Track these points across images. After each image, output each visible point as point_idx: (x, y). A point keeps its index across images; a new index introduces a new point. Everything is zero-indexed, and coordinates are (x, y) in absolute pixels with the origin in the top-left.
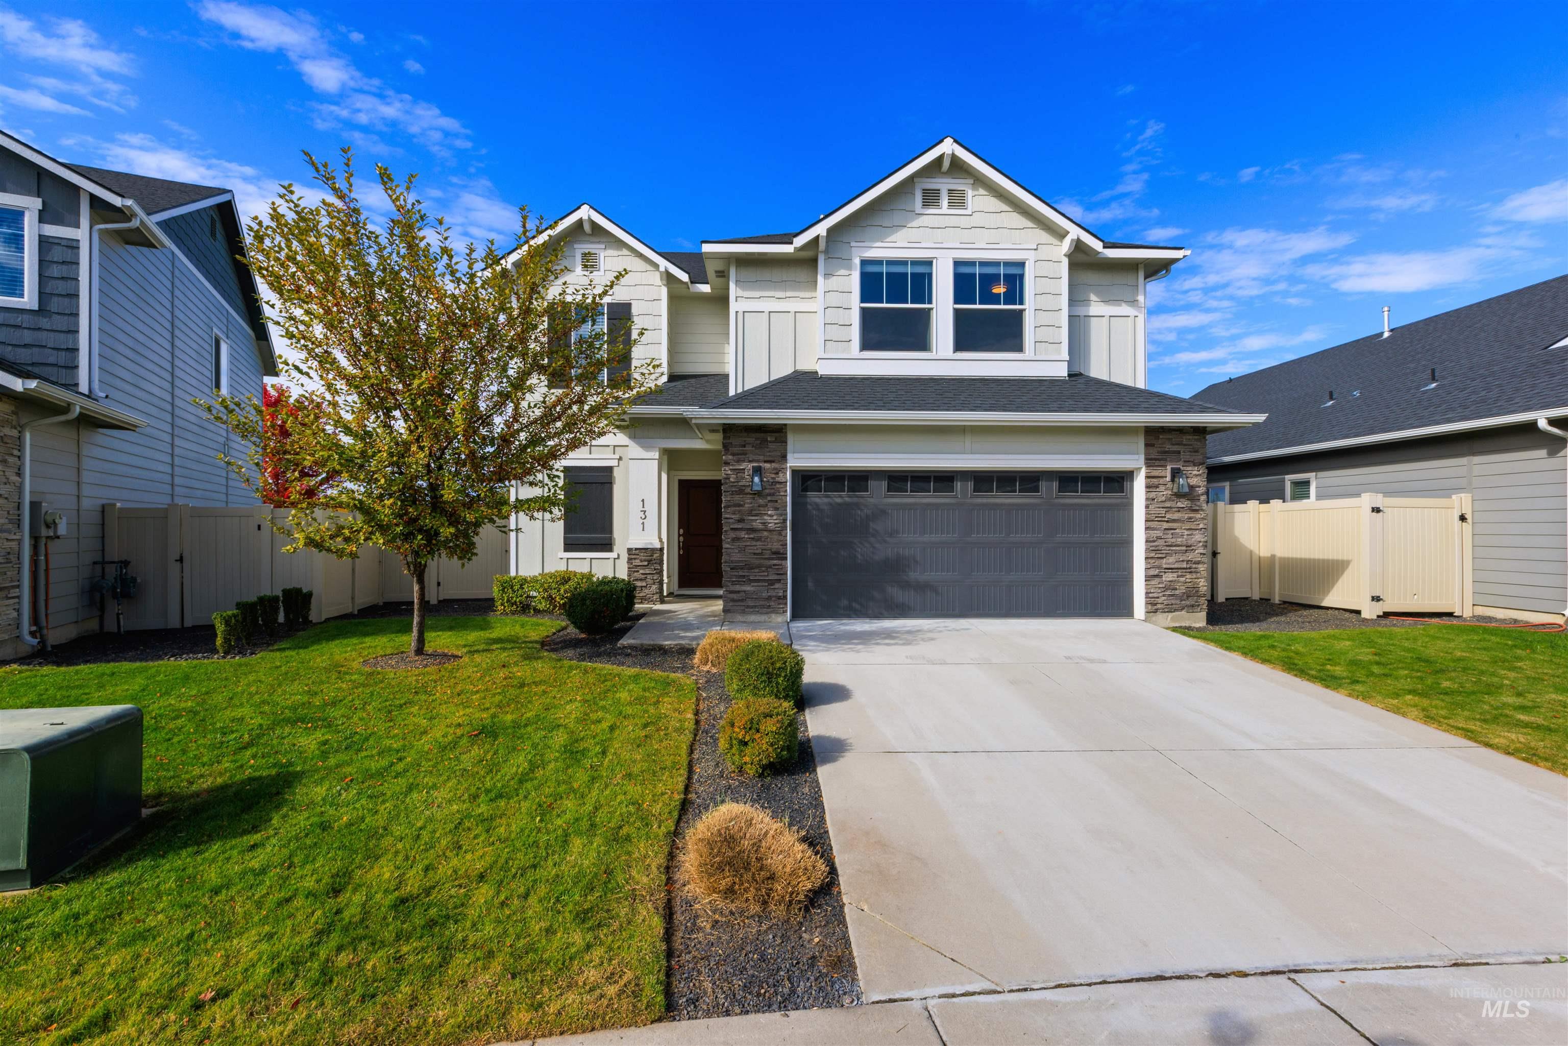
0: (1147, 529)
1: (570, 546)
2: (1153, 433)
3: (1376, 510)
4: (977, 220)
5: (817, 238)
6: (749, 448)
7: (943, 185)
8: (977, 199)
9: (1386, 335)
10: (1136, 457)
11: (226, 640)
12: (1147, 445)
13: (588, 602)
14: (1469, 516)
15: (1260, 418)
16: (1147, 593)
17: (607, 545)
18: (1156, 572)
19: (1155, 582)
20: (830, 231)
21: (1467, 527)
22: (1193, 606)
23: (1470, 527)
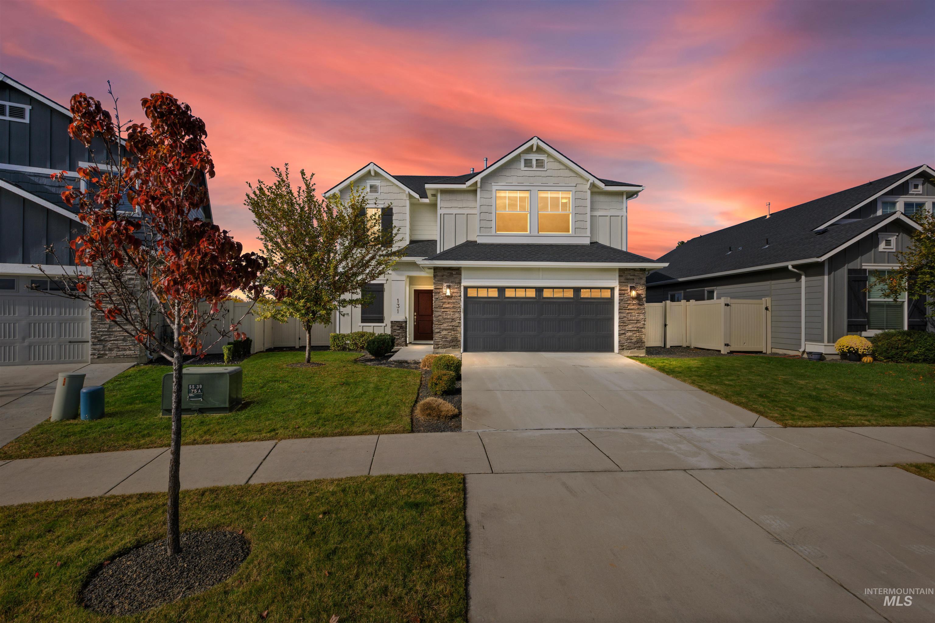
0: (619, 313)
1: (364, 320)
2: (622, 272)
3: (727, 305)
4: (549, 173)
5: (476, 182)
6: (444, 277)
7: (534, 157)
8: (549, 164)
9: (768, 217)
10: (615, 281)
11: (228, 357)
12: (620, 276)
13: (376, 343)
14: (770, 308)
15: (666, 265)
16: (619, 341)
17: (381, 320)
18: (623, 332)
19: (623, 336)
20: (482, 179)
21: (769, 313)
22: (639, 347)
23: (770, 313)
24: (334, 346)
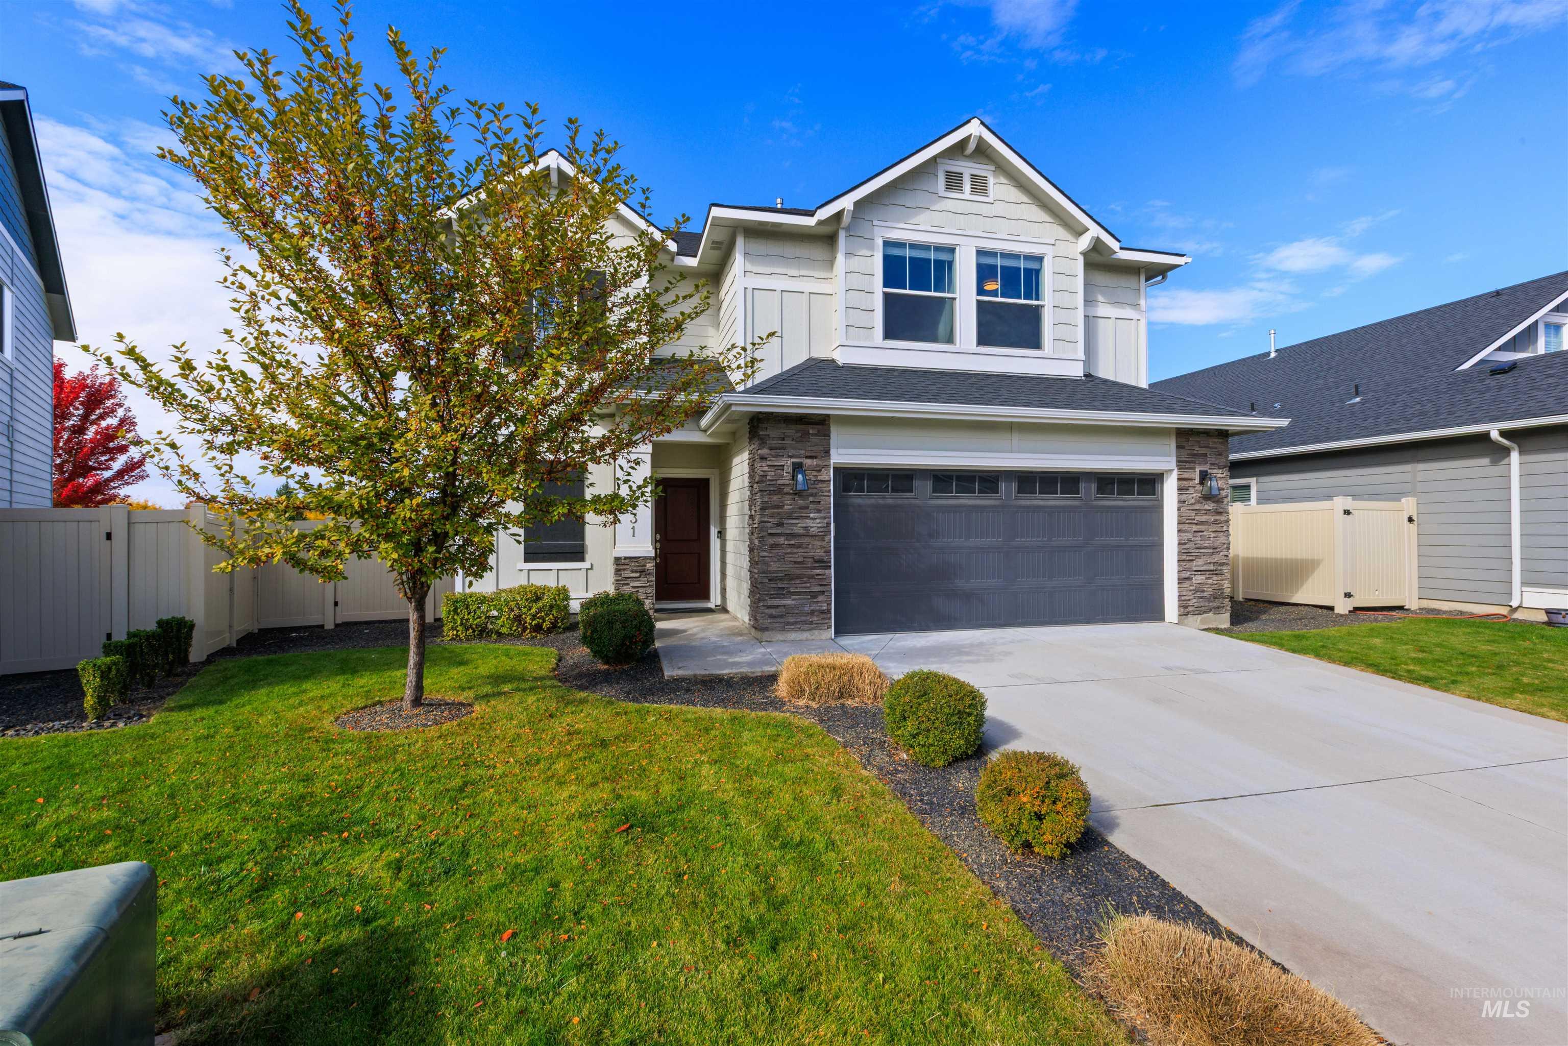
0: (1179, 531)
1: (531, 555)
2: (1184, 435)
3: (1347, 512)
4: (999, 209)
5: (839, 215)
6: (788, 442)
7: (967, 168)
8: (998, 187)
9: (1273, 355)
10: (1168, 459)
11: (102, 701)
12: (1179, 447)
14: (1414, 518)
15: (1284, 422)
16: (1180, 596)
17: (578, 554)
18: (1187, 574)
19: (1186, 584)
20: (858, 204)
21: (1413, 527)
22: (1218, 608)
23: (1416, 527)
24: (453, 629)
